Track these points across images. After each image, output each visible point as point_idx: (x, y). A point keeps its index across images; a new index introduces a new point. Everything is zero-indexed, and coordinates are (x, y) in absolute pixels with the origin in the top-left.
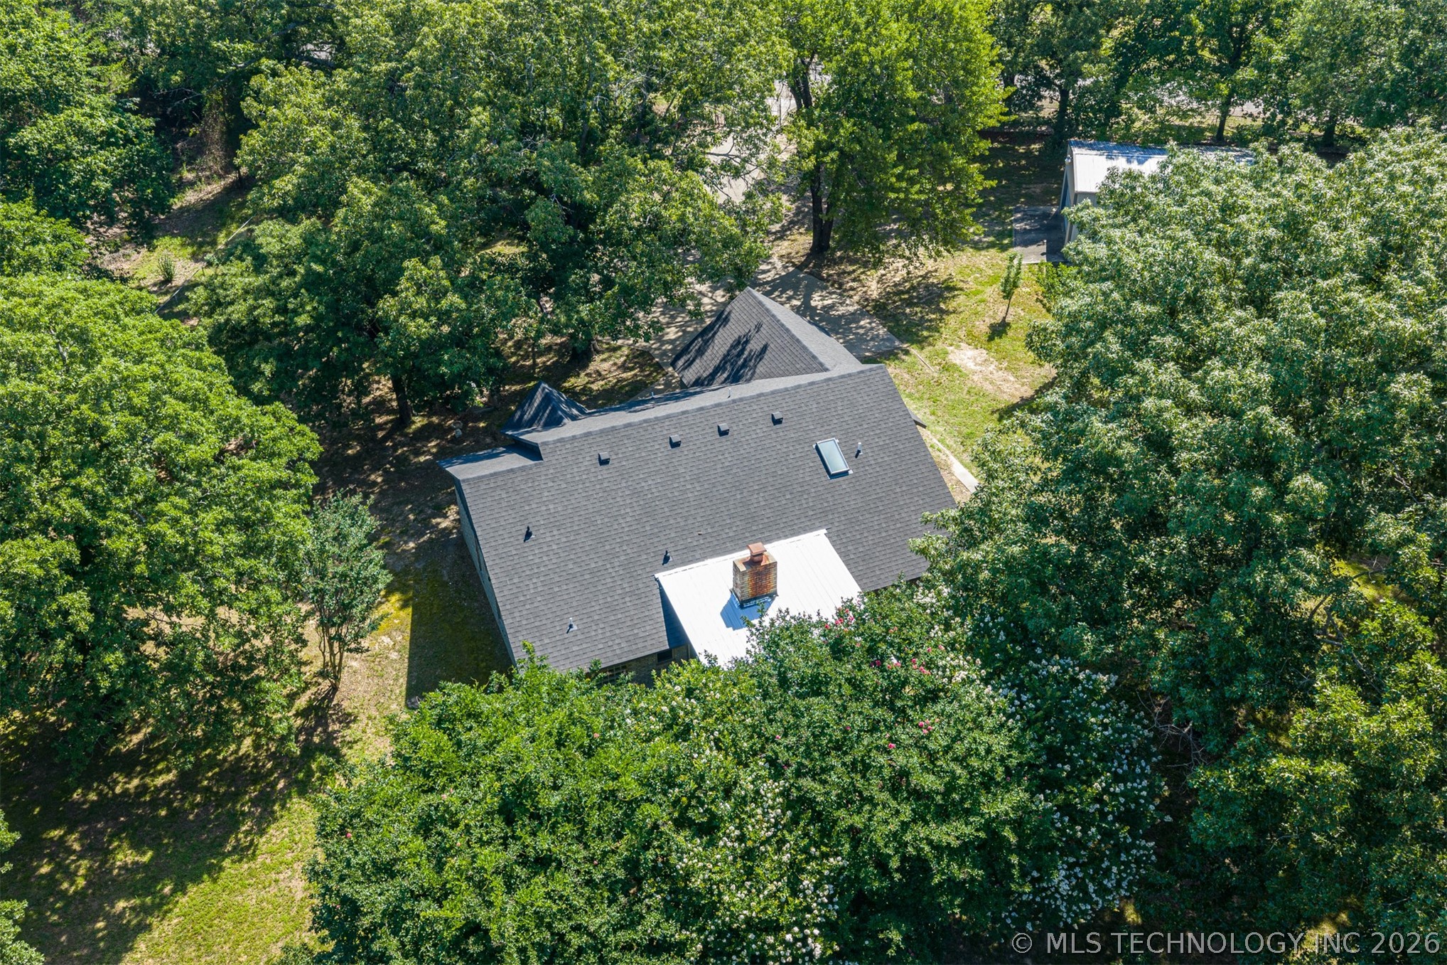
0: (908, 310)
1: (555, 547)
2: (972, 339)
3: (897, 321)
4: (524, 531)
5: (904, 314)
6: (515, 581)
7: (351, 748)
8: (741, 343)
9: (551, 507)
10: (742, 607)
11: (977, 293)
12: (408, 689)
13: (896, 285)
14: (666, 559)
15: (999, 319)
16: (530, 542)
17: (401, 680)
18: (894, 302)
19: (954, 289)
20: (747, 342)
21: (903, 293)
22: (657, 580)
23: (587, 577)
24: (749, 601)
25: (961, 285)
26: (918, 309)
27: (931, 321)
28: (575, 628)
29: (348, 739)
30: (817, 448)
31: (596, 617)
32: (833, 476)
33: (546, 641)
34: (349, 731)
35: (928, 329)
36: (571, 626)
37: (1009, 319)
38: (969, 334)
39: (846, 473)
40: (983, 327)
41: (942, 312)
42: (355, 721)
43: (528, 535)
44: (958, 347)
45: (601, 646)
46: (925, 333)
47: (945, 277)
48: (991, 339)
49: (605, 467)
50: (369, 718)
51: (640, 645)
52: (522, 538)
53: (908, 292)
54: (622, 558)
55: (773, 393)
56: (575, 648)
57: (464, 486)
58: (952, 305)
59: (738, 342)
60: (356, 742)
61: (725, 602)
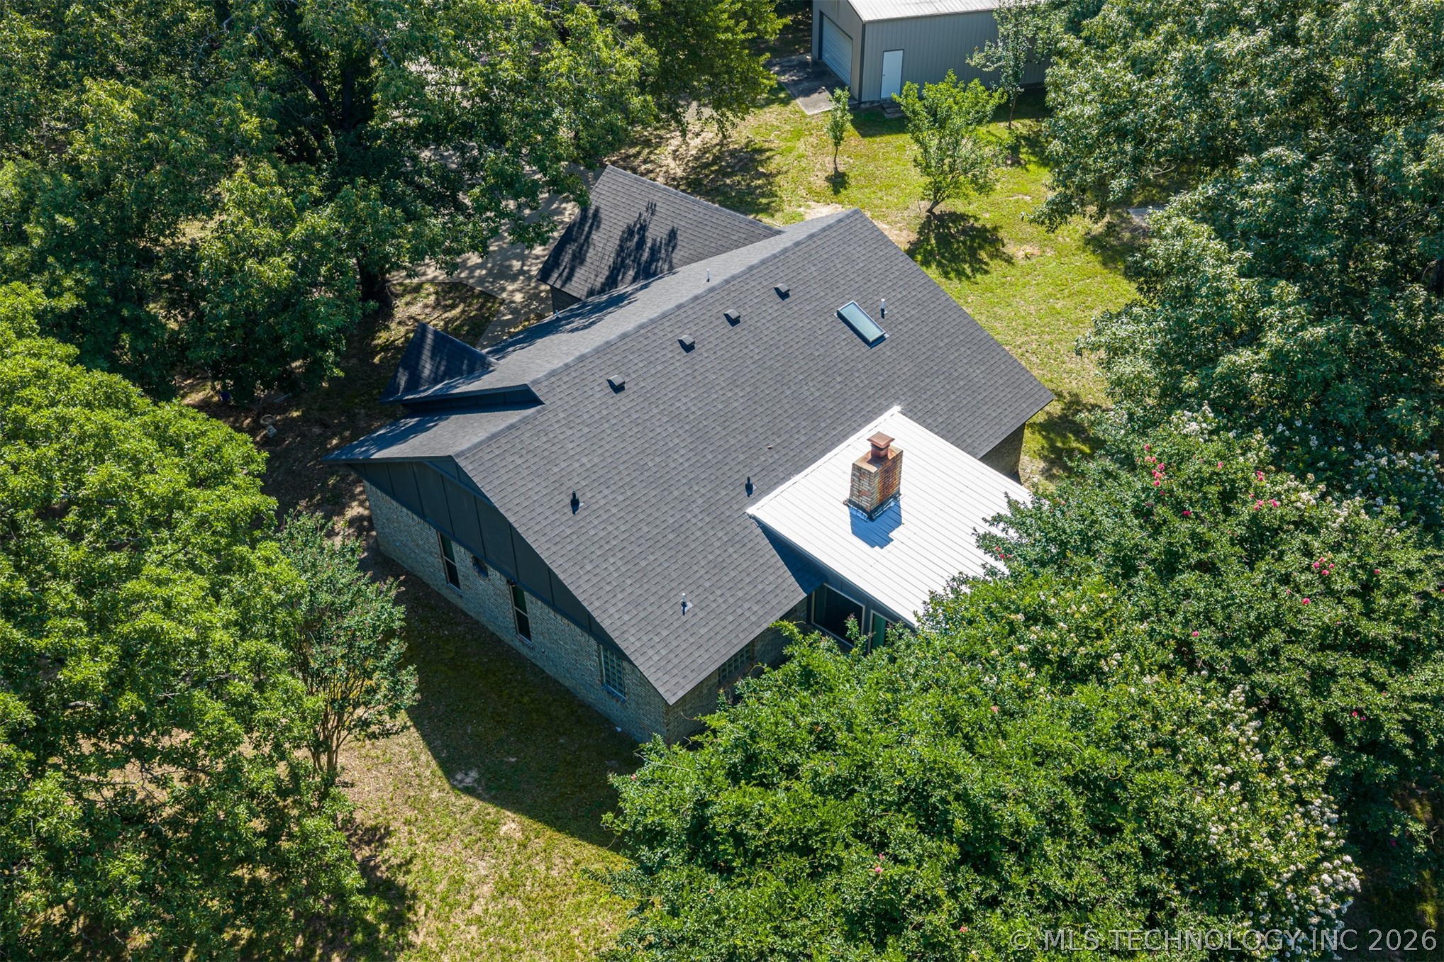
0: (728, 181)
1: (614, 510)
2: (818, 197)
3: (724, 194)
4: (568, 501)
5: (725, 185)
6: (589, 567)
7: (408, 872)
8: (636, 232)
9: (584, 460)
10: (871, 518)
11: (791, 150)
12: (443, 764)
13: (696, 159)
14: (749, 488)
15: (831, 172)
16: (581, 513)
17: (423, 758)
18: (707, 176)
19: (761, 151)
20: (643, 228)
21: (707, 165)
22: (754, 518)
23: (671, 537)
24: (876, 509)
25: (766, 145)
26: (739, 178)
27: (760, 187)
28: (689, 605)
29: (394, 861)
30: (840, 316)
31: (707, 584)
32: (871, 344)
33: (665, 633)
34: (387, 853)
35: (763, 195)
36: (684, 605)
37: (841, 169)
38: (810, 191)
39: (881, 339)
40: (820, 182)
41: (766, 176)
42: (388, 833)
43: (575, 503)
44: (808, 207)
45: (730, 618)
46: (764, 201)
47: (744, 141)
48: (836, 192)
49: (622, 394)
50: (407, 822)
51: (774, 602)
52: (569, 510)
53: (714, 163)
54: (700, 501)
55: (763, 262)
56: (703, 631)
57: (462, 462)
58: (772, 167)
59: (630, 232)
60: (410, 862)
61: (849, 520)
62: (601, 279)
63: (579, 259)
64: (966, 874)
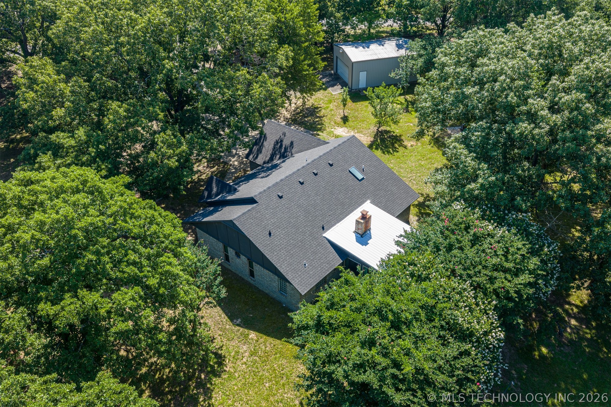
0: (306, 119)
1: (282, 236)
2: (338, 125)
3: (305, 124)
4: (268, 233)
5: (305, 121)
6: (275, 254)
7: (222, 350)
8: (279, 142)
9: (272, 220)
10: (362, 237)
11: (328, 108)
12: (229, 318)
13: (294, 111)
14: (323, 228)
15: (342, 116)
16: (272, 237)
17: (223, 316)
18: (298, 117)
19: (317, 108)
20: (282, 141)
21: (298, 113)
22: (324, 237)
23: (300, 244)
24: (363, 234)
25: (319, 106)
26: (310, 118)
27: (317, 121)
28: (307, 265)
29: (217, 347)
30: (350, 171)
31: (312, 258)
32: (360, 180)
33: (300, 273)
34: (214, 344)
35: (319, 124)
36: (305, 265)
37: (346, 114)
38: (335, 123)
39: (363, 178)
40: (339, 120)
41: (320, 117)
42: (214, 339)
43: (270, 234)
44: (335, 129)
45: (319, 269)
46: (319, 126)
47: (311, 104)
48: (345, 123)
49: (282, 199)
50: (219, 335)
51: (333, 264)
52: (268, 236)
53: (300, 113)
54: (308, 232)
55: (324, 154)
56: (311, 273)
57: (235, 222)
58: (321, 114)
59: (277, 142)
60: (222, 347)
61: (355, 237)
62: (267, 159)
63: (259, 151)
64: (393, 331)
